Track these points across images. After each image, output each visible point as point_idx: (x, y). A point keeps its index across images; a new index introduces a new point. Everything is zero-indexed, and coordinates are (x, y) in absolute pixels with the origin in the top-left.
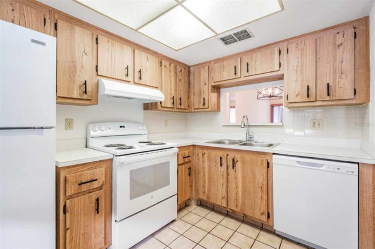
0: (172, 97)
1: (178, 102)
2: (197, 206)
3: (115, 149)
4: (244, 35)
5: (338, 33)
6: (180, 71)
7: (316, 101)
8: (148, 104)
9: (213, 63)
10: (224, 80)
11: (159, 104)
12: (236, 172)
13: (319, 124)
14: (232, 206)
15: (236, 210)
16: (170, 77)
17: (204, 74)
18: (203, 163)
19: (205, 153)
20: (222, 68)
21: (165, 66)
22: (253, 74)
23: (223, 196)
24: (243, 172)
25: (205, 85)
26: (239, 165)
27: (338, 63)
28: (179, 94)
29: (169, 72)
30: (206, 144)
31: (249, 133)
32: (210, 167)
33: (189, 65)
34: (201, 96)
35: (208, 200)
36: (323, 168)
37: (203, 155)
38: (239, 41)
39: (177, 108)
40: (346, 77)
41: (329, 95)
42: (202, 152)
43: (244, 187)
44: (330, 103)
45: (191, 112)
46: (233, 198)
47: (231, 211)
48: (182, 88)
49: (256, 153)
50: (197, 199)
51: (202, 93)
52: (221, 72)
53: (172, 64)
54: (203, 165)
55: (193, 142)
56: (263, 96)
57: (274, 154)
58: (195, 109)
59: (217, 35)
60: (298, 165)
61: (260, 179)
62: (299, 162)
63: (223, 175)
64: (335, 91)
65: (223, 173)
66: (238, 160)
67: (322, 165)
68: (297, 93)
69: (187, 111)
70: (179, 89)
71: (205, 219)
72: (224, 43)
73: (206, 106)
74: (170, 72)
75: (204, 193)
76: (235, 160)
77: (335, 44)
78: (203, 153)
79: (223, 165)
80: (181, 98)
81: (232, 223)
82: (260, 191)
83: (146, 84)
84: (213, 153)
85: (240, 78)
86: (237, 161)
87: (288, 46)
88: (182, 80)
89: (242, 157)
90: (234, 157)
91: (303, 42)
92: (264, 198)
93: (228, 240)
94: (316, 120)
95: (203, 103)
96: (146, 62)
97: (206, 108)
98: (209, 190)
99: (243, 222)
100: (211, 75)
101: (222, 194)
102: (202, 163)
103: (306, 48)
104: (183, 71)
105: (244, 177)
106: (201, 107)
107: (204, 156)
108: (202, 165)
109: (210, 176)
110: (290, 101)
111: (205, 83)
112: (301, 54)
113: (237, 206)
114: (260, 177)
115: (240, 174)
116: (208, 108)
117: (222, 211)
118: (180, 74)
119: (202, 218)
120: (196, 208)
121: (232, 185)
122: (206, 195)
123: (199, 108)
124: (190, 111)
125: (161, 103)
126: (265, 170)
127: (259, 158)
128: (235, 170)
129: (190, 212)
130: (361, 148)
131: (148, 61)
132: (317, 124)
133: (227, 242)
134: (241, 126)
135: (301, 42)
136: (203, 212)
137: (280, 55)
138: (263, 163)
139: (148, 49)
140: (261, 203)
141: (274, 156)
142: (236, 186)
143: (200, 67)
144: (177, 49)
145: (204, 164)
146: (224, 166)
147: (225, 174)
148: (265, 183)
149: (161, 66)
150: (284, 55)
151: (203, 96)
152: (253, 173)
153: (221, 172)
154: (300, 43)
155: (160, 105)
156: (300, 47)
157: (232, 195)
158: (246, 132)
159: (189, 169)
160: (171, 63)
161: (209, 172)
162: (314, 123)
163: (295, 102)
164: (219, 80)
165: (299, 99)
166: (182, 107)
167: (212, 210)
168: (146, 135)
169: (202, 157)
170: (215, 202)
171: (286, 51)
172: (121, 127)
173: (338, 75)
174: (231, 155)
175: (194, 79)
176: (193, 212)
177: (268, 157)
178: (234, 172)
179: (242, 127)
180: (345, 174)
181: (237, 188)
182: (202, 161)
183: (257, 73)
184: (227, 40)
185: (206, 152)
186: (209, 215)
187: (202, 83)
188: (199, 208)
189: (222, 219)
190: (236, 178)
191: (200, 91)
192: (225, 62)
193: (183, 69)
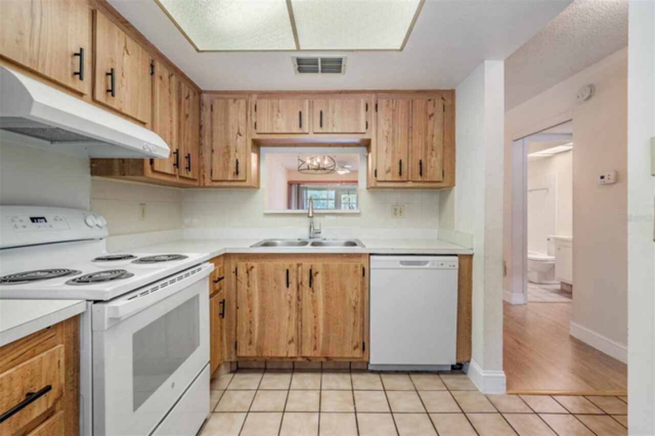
0: (175, 151)
1: (183, 163)
2: (231, 375)
3: (67, 283)
4: (334, 66)
5: (430, 100)
6: (186, 96)
7: (408, 181)
8: (112, 159)
9: (255, 97)
10: (278, 132)
11: (147, 164)
12: (313, 291)
13: (401, 212)
14: (308, 352)
15: (314, 355)
16: (170, 104)
17: (237, 115)
18: (249, 286)
19: (252, 267)
20: (276, 109)
21: (161, 78)
22: (330, 131)
23: (290, 338)
24: (326, 289)
25: (238, 136)
26: (319, 280)
27: (429, 137)
28: (184, 144)
29: (168, 94)
30: (252, 249)
31: (313, 226)
32: (263, 291)
33: (202, 88)
34: (230, 156)
35: (260, 355)
36: (428, 266)
37: (247, 272)
38: (320, 73)
39: (181, 177)
40: (436, 155)
41: (421, 174)
42: (247, 264)
43: (327, 314)
44: (421, 185)
45: (204, 187)
46: (310, 335)
47: (305, 359)
48: (190, 134)
49: (345, 256)
50: (233, 359)
51: (232, 150)
52: (272, 117)
53: (174, 78)
54: (248, 290)
55: (226, 249)
56: (306, 167)
57: (371, 254)
58: (213, 181)
59: (298, 50)
60: (401, 266)
61: (352, 295)
62: (402, 263)
63: (290, 302)
64: (427, 171)
65: (291, 297)
66: (318, 271)
67: (426, 262)
68: (387, 169)
69: (196, 184)
70: (184, 136)
71: (262, 392)
72: (297, 66)
73: (240, 177)
74: (170, 93)
75: (250, 343)
76: (313, 272)
77: (427, 113)
78: (249, 267)
79: (291, 283)
80: (189, 155)
81: (308, 380)
82: (352, 314)
83: (124, 111)
84: (270, 264)
85: (307, 134)
86: (317, 273)
87: (377, 101)
88: (190, 116)
89: (324, 265)
90: (312, 266)
91: (395, 101)
92: (359, 323)
93: (320, 408)
94: (397, 205)
95: (234, 170)
96: (123, 54)
97: (241, 181)
98: (262, 334)
99: (322, 370)
100: (251, 119)
101: (287, 336)
102: (246, 287)
103: (398, 110)
104: (191, 97)
105: (327, 297)
106: (230, 178)
107: (250, 272)
108: (246, 291)
109: (263, 309)
110: (379, 178)
111: (239, 131)
112: (393, 115)
113: (315, 348)
114: (353, 293)
115: (321, 294)
116: (244, 181)
117: (282, 367)
118: (187, 101)
119: (256, 392)
120: (232, 379)
121: (308, 315)
122: (253, 347)
123: (224, 179)
124: (202, 184)
125: (152, 161)
126: (360, 279)
127: (351, 264)
128: (313, 289)
129: (225, 390)
130: (438, 239)
131: (127, 51)
132: (398, 212)
133: (320, 412)
134: (308, 214)
135: (393, 100)
136: (251, 380)
137: (367, 110)
138: (357, 270)
139: (127, 22)
140: (354, 330)
141: (372, 257)
142: (314, 315)
143: (229, 98)
144: (200, 49)
145: (250, 289)
146: (293, 285)
147: (294, 299)
148: (359, 300)
149: (152, 73)
150: (371, 112)
151: (235, 156)
152: (343, 288)
153: (286, 295)
154: (391, 101)
155: (149, 166)
156: (391, 105)
157: (308, 332)
158: (309, 224)
159: (220, 303)
160: (172, 75)
161: (263, 301)
162: (396, 210)
163: (385, 181)
164: (270, 132)
165: (389, 177)
166: (190, 175)
167: (263, 371)
168: (104, 241)
169: (246, 275)
170: (273, 355)
171: (374, 106)
172: (33, 220)
173: (429, 152)
174: (307, 264)
175: (212, 120)
176: (231, 387)
177: (364, 261)
178: (311, 293)
179: (309, 217)
180: (448, 269)
181: (316, 318)
182: (246, 283)
183: (335, 131)
184: (304, 65)
185: (255, 264)
186: (263, 382)
187: (231, 131)
188: (238, 377)
189: (289, 381)
190: (314, 302)
191: (227, 147)
192: (280, 101)
193: (191, 94)
